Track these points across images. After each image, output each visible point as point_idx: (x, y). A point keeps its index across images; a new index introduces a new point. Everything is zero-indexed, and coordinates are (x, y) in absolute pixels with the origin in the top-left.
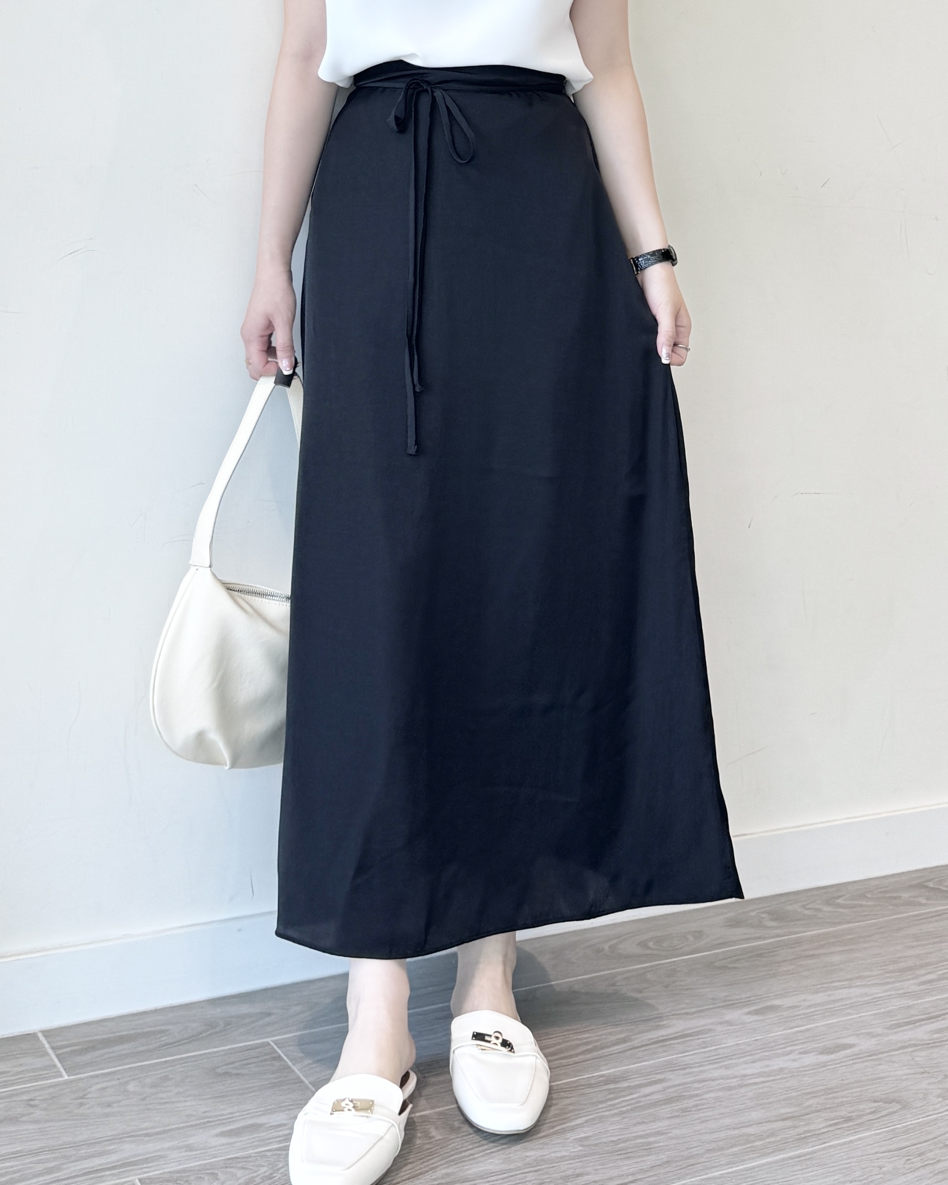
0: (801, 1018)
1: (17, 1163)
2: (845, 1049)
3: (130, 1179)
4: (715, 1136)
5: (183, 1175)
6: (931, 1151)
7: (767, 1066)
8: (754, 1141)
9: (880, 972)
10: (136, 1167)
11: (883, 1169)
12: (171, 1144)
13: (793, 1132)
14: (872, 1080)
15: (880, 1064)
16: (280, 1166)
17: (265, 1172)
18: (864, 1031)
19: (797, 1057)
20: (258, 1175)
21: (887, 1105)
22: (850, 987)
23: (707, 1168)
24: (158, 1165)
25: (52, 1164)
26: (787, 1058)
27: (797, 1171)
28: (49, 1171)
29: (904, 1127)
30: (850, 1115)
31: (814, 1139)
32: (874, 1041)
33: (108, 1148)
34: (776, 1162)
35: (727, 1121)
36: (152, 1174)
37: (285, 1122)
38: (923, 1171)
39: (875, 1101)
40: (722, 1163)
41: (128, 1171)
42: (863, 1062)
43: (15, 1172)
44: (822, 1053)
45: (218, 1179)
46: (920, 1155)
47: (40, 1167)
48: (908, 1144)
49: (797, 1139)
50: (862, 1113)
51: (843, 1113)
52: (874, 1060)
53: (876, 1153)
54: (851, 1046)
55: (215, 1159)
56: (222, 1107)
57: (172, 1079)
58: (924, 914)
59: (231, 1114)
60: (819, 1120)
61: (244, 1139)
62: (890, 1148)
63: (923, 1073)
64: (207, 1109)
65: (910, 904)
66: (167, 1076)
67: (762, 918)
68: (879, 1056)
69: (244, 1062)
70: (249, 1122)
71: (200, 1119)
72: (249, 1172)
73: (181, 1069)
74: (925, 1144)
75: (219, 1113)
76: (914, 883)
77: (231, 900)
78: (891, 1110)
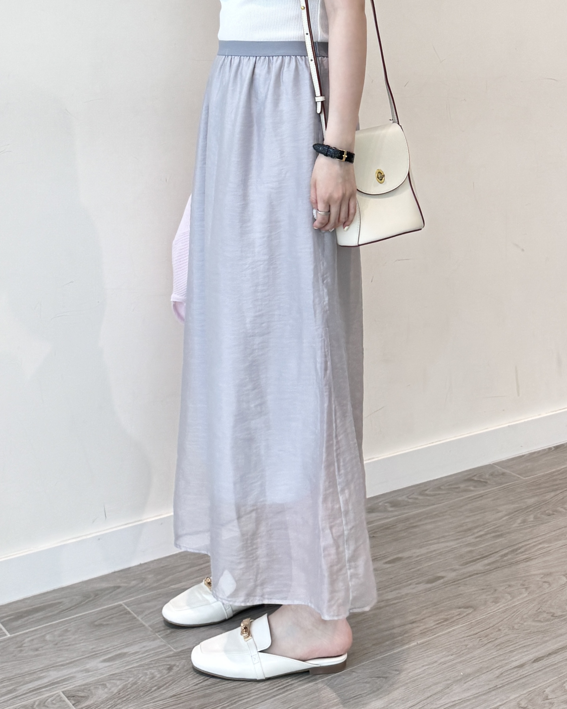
0: (415, 564)
2: (440, 579)
3: (56, 692)
5: (86, 686)
6: (492, 633)
7: (399, 593)
8: (397, 637)
9: (453, 533)
10: (59, 685)
11: (468, 646)
12: (77, 669)
13: (417, 630)
14: (456, 596)
15: (459, 587)
16: (140, 676)
17: (132, 681)
18: (448, 568)
19: (414, 586)
20: (129, 683)
21: (466, 610)
23: (375, 655)
24: (71, 683)
25: (11, 688)
26: (410, 587)
28: (10, 692)
29: (476, 621)
30: (446, 617)
31: (430, 633)
32: (454, 573)
33: (41, 675)
34: (411, 648)
35: (382, 627)
36: (69, 688)
37: (140, 650)
38: (489, 645)
39: (460, 608)
40: (382, 651)
41: (55, 687)
42: (451, 586)
44: (428, 583)
45: (107, 687)
46: (486, 636)
48: (478, 631)
49: (421, 633)
50: (454, 615)
51: (442, 617)
52: (456, 584)
53: (464, 637)
54: (442, 577)
55: (104, 676)
56: (101, 645)
57: (70, 631)
58: (474, 496)
59: (107, 648)
60: (432, 621)
61: (117, 662)
62: (470, 634)
63: (483, 589)
64: (94, 646)
65: (466, 491)
66: (67, 629)
67: (386, 506)
68: (458, 582)
69: (110, 617)
70: (119, 652)
71: (91, 652)
72: (123, 681)
73: (74, 625)
74: (488, 630)
75: (101, 648)
76: (466, 478)
77: (93, 522)
78: (468, 612)
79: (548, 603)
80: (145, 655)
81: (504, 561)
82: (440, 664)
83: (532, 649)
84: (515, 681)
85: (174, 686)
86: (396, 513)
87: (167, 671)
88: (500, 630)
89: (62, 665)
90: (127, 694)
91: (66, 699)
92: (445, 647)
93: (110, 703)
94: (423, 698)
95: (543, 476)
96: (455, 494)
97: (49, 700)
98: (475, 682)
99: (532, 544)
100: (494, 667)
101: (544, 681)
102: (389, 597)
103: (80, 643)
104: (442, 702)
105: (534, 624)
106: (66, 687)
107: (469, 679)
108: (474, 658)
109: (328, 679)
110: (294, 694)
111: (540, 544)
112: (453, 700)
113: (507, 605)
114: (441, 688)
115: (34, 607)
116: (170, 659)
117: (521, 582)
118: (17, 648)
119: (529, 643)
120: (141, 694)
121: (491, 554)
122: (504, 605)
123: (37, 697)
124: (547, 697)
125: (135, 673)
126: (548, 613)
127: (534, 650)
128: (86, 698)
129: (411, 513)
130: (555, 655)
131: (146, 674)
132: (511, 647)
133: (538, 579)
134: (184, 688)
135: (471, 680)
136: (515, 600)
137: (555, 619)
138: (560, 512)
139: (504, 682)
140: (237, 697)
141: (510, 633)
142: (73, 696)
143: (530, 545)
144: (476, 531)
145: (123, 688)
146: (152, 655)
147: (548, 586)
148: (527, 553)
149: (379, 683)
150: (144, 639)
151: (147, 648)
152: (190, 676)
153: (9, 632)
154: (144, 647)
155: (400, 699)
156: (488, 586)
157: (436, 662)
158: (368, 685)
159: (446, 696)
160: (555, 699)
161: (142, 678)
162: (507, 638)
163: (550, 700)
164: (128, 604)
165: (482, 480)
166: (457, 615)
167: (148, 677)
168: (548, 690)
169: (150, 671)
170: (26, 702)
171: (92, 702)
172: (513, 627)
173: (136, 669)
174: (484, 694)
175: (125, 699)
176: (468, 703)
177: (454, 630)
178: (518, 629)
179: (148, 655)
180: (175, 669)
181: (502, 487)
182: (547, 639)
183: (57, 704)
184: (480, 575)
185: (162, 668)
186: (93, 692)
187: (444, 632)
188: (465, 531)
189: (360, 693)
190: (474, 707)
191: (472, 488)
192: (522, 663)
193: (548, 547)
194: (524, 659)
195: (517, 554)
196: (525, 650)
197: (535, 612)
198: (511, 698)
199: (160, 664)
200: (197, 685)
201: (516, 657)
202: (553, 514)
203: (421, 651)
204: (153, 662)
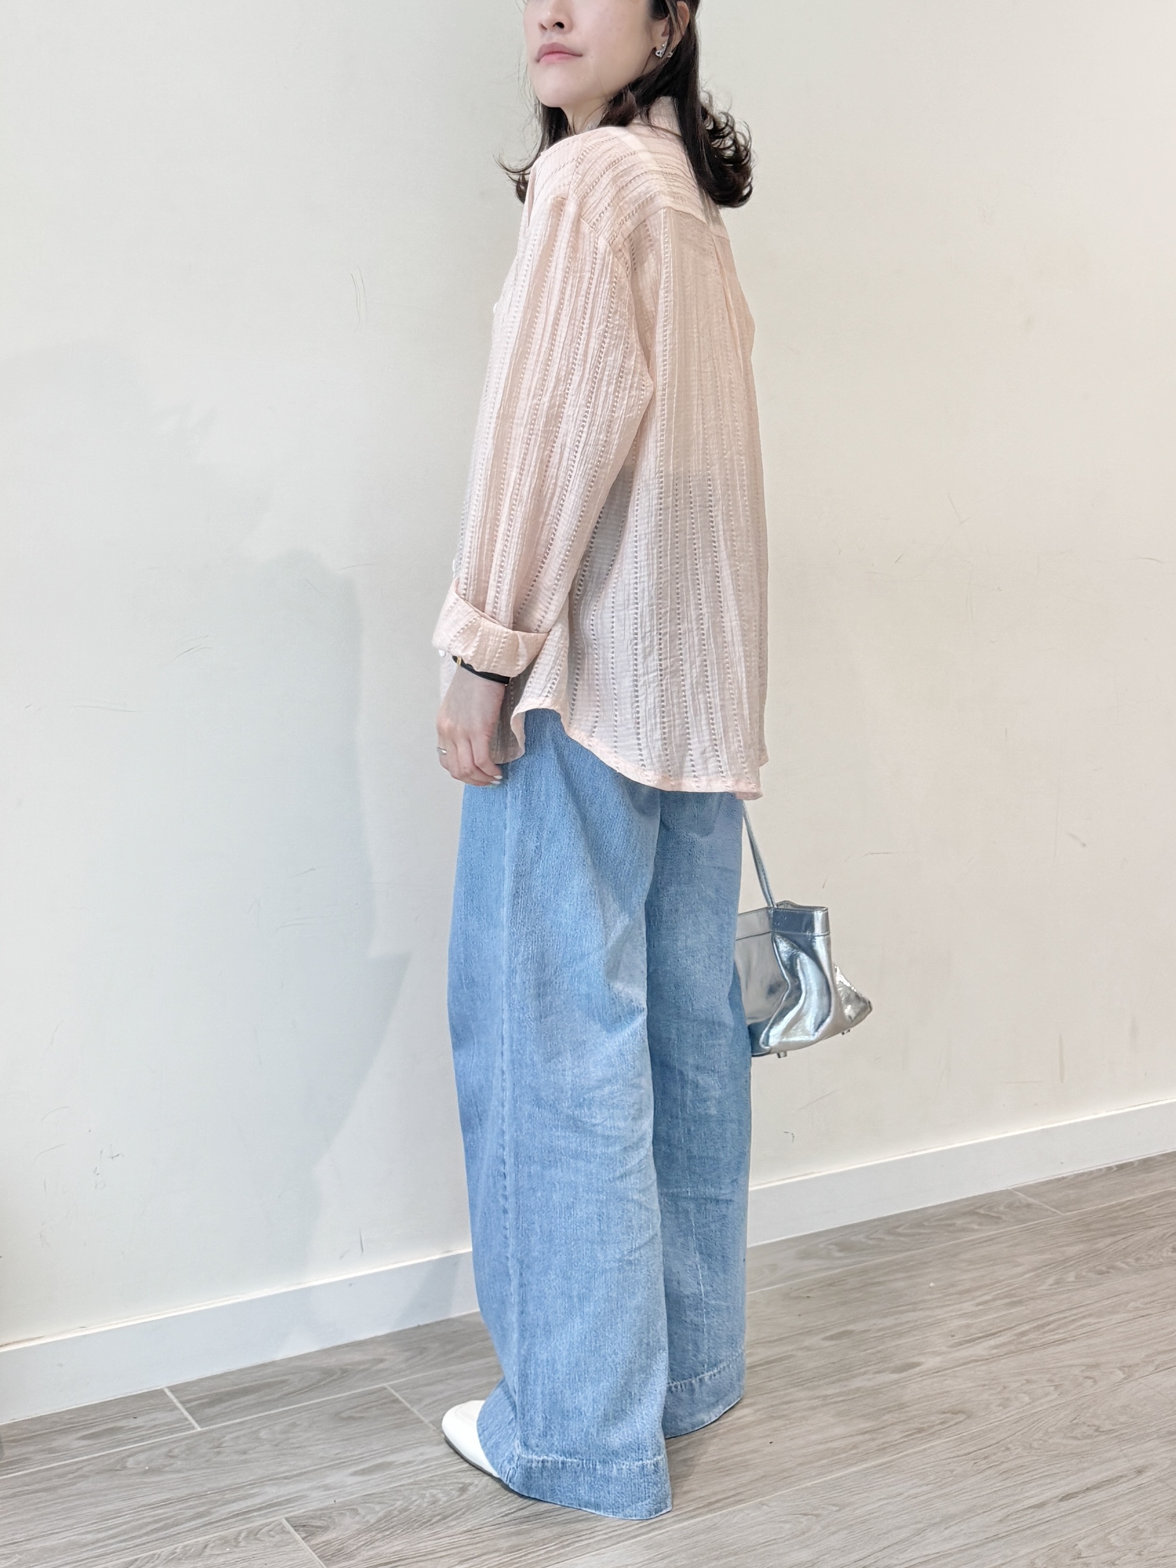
0: (873, 1341)
1: (167, 1510)
2: (915, 1367)
3: (277, 1518)
4: (805, 1451)
5: (325, 1512)
6: (995, 1454)
7: (845, 1386)
8: (838, 1454)
9: (940, 1295)
11: (954, 1472)
12: (310, 1484)
13: (873, 1444)
14: (939, 1394)
15: (946, 1380)
16: (414, 1498)
17: (401, 1505)
18: (929, 1350)
19: (871, 1377)
20: (396, 1508)
21: (954, 1416)
22: (914, 1311)
23: (800, 1480)
24: (301, 1505)
25: (202, 1509)
26: (864, 1377)
27: (879, 1478)
28: (200, 1515)
29: (969, 1434)
30: (923, 1425)
31: (893, 1449)
32: (939, 1359)
33: (252, 1492)
34: (861, 1471)
35: (814, 1437)
36: (296, 1513)
37: (412, 1459)
38: (988, 1472)
39: (944, 1413)
40: (813, 1474)
41: (275, 1511)
43: (168, 1518)
44: (893, 1372)
45: (358, 1514)
46: (986, 1458)
47: (190, 1513)
48: (975, 1449)
49: (878, 1450)
51: (916, 1425)
52: (941, 1376)
53: (949, 1458)
54: (920, 1364)
55: (353, 1497)
56: (351, 1448)
57: (300, 1425)
58: (977, 1239)
59: (360, 1454)
60: (896, 1432)
61: (377, 1476)
62: (959, 1453)
63: (984, 1385)
64: (338, 1451)
65: (964, 1230)
66: (295, 1423)
67: (830, 1249)
68: (943, 1373)
69: (366, 1406)
70: (380, 1461)
71: (332, 1461)
72: (386, 1506)
73: (307, 1416)
74: (989, 1448)
75: (350, 1454)
76: (967, 1210)
77: (341, 1257)
78: (958, 1420)
79: (1090, 1411)
80: (422, 1467)
81: (1023, 1343)
82: (908, 1497)
83: (1060, 1480)
84: (1029, 1528)
85: (470, 1516)
86: (846, 1261)
87: (458, 1493)
88: (1008, 1449)
89: (286, 1478)
90: (391, 1525)
91: (292, 1530)
92: (917, 1472)
93: (364, 1538)
94: (876, 1548)
95: (1096, 1211)
96: (946, 1234)
97: (263, 1531)
98: (962, 1527)
99: (1070, 1319)
100: (996, 1505)
101: (1077, 1530)
102: (828, 1392)
103: (316, 1445)
104: (907, 1555)
105: (1065, 1441)
106: (291, 1512)
107: (953, 1523)
108: (963, 1491)
109: (721, 1514)
110: (666, 1534)
111: (1084, 1317)
112: (925, 1553)
113: (1023, 1412)
114: (908, 1535)
115: (241, 1386)
116: (463, 1474)
117: (1048, 1376)
118: (210, 1449)
119: (1056, 1471)
120: (416, 1525)
121: (1001, 1331)
122: (1017, 1411)
123: (243, 1525)
124: (1080, 1554)
125: (406, 1493)
126: (1089, 1426)
127: (1062, 1482)
128: (325, 1529)
129: (871, 1263)
130: (1097, 1491)
131: (423, 1496)
132: (1025, 1475)
133: (1077, 1372)
134: (485, 1519)
135: (956, 1524)
136: (1037, 1403)
137: (1100, 1435)
138: (1120, 1269)
139: (1010, 1528)
140: (572, 1536)
141: (1025, 1454)
142: (304, 1526)
143: (1067, 1320)
144: (978, 1293)
145: (385, 1517)
146: (433, 1467)
147: (1091, 1384)
148: (1062, 1331)
149: (805, 1523)
150: (422, 1442)
151: (426, 1457)
152: (496, 1502)
153: (199, 1424)
154: (422, 1454)
155: (839, 1549)
156: (993, 1379)
157: (901, 1494)
158: (788, 1526)
159: (913, 1547)
160: (1092, 1558)
161: (417, 1503)
162: (1019, 1462)
163: (1084, 1559)
164: (396, 1388)
165: (993, 1214)
166: (938, 1425)
167: (426, 1500)
168: (1081, 1545)
169: (431, 1491)
170: (226, 1532)
171: (334, 1535)
172: (1031, 1445)
173: (407, 1487)
174: (977, 1546)
175: (388, 1533)
176: (950, 1559)
177: (932, 1447)
178: (1039, 1449)
179: (428, 1467)
180: (472, 1490)
181: (1025, 1227)
182: (1086, 1465)
183: (277, 1536)
184: (980, 1363)
185: (451, 1487)
186: (337, 1520)
187: (917, 1449)
188: (960, 1293)
189: (773, 1538)
190: (960, 1566)
191: (975, 1227)
192: (1042, 1501)
193: (1095, 1324)
194: (1046, 1495)
195: (1044, 1333)
196: (1049, 1481)
197: (1069, 1424)
198: (1022, 1553)
199: (448, 1482)
200: (506, 1515)
201: (1033, 1492)
202: (1108, 1272)
203: (877, 1476)
204: (435, 1478)
